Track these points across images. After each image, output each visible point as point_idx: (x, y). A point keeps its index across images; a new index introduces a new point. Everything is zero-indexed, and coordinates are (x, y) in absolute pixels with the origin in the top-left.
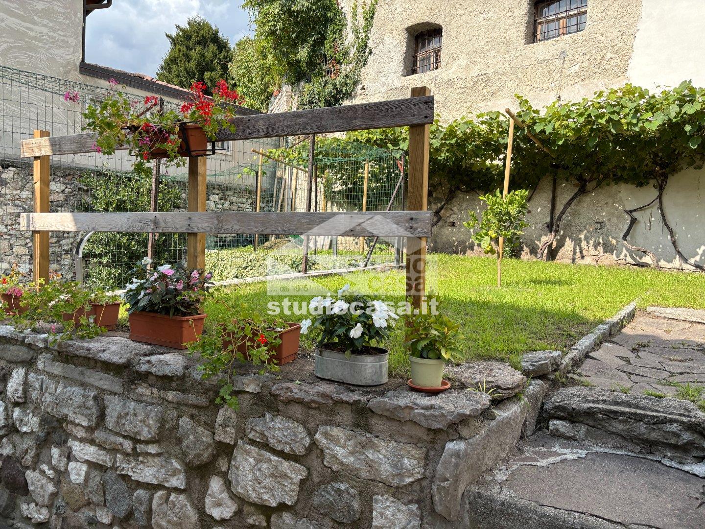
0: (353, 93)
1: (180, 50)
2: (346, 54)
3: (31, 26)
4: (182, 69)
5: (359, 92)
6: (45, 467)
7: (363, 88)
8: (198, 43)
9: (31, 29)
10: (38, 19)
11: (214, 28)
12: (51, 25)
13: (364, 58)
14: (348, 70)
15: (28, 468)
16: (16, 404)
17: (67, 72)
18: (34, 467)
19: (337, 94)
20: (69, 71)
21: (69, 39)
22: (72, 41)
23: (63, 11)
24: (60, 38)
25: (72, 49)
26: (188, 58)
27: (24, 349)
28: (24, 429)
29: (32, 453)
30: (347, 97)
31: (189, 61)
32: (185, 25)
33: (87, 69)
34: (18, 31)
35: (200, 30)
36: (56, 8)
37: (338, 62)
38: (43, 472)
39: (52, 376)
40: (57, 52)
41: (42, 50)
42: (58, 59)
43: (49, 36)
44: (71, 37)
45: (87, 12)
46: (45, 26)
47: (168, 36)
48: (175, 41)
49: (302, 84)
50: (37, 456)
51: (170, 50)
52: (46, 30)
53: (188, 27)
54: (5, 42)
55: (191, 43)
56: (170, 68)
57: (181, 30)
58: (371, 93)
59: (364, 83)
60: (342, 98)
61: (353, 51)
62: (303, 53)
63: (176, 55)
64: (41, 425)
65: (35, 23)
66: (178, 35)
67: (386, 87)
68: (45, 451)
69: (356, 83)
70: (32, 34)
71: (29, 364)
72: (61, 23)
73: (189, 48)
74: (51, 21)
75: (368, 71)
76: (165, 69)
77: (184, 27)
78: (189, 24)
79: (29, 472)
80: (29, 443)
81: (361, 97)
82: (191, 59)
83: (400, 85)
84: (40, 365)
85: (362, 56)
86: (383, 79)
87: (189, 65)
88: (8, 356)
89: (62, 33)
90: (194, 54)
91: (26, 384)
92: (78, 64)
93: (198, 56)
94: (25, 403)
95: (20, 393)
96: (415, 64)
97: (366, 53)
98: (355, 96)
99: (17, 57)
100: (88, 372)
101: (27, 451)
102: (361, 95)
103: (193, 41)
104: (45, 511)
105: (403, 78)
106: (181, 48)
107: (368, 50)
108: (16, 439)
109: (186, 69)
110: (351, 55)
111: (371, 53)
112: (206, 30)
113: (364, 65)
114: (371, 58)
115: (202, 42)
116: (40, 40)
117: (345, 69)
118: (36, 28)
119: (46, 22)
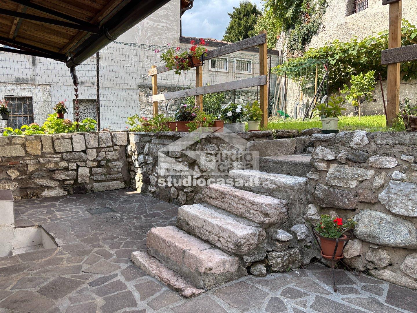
0: (318, 31)
1: (235, 21)
2: (314, 9)
3: (159, 24)
4: (236, 31)
5: (321, 30)
6: (154, 173)
7: (323, 27)
8: (245, 15)
9: (159, 25)
10: (162, 20)
11: (254, 5)
12: (167, 22)
13: (324, 9)
14: (315, 18)
15: (150, 174)
16: (147, 155)
17: (174, 43)
18: (151, 174)
19: (308, 33)
20: (175, 42)
21: (175, 27)
22: (176, 28)
23: (172, 14)
24: (171, 27)
25: (176, 32)
26: (239, 25)
27: (148, 137)
28: (149, 162)
29: (151, 169)
30: (314, 34)
31: (240, 27)
32: (238, 7)
33: (183, 40)
34: (154, 27)
35: (246, 8)
36: (169, 13)
37: (310, 15)
38: (154, 175)
39: (156, 144)
40: (170, 34)
41: (164, 34)
42: (170, 37)
43: (166, 27)
44: (175, 26)
45: (182, 13)
46: (165, 23)
47: (229, 15)
48: (233, 17)
49: (290, 30)
50: (152, 170)
51: (230, 22)
52: (165, 25)
53: (239, 7)
54: (149, 33)
55: (241, 16)
56: (230, 32)
57: (236, 9)
58: (328, 29)
59: (324, 24)
60: (312, 35)
61: (318, 6)
62: (290, 13)
63: (233, 25)
64: (153, 160)
65: (160, 22)
66: (234, 13)
67: (336, 24)
68: (154, 168)
69: (319, 25)
70: (159, 27)
71: (150, 142)
72: (171, 20)
73: (240, 19)
74: (167, 20)
75: (326, 16)
76: (228, 33)
77: (238, 8)
78: (240, 5)
79: (150, 176)
80: (150, 166)
81: (322, 32)
82: (241, 25)
83: (345, 22)
84: (153, 141)
85: (323, 8)
86: (335, 20)
87: (240, 29)
88: (144, 140)
89: (171, 25)
90: (243, 22)
91: (149, 148)
92: (179, 38)
93: (245, 23)
94: (149, 154)
95: (147, 151)
96: (355, 7)
97: (325, 6)
98: (319, 32)
99: (154, 39)
100: (164, 140)
101: (150, 169)
102: (322, 31)
103: (242, 14)
104: (155, 188)
105: (346, 17)
106: (236, 20)
107: (326, 4)
108: (147, 166)
109: (238, 31)
110: (317, 9)
111: (328, 6)
112: (249, 7)
113: (324, 13)
114: (328, 8)
115: (247, 14)
116: (162, 29)
117: (314, 17)
118: (161, 24)
119: (165, 21)
